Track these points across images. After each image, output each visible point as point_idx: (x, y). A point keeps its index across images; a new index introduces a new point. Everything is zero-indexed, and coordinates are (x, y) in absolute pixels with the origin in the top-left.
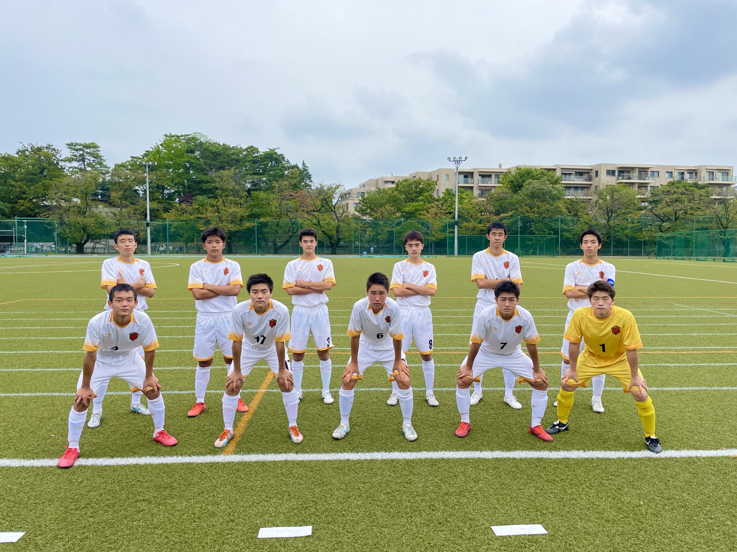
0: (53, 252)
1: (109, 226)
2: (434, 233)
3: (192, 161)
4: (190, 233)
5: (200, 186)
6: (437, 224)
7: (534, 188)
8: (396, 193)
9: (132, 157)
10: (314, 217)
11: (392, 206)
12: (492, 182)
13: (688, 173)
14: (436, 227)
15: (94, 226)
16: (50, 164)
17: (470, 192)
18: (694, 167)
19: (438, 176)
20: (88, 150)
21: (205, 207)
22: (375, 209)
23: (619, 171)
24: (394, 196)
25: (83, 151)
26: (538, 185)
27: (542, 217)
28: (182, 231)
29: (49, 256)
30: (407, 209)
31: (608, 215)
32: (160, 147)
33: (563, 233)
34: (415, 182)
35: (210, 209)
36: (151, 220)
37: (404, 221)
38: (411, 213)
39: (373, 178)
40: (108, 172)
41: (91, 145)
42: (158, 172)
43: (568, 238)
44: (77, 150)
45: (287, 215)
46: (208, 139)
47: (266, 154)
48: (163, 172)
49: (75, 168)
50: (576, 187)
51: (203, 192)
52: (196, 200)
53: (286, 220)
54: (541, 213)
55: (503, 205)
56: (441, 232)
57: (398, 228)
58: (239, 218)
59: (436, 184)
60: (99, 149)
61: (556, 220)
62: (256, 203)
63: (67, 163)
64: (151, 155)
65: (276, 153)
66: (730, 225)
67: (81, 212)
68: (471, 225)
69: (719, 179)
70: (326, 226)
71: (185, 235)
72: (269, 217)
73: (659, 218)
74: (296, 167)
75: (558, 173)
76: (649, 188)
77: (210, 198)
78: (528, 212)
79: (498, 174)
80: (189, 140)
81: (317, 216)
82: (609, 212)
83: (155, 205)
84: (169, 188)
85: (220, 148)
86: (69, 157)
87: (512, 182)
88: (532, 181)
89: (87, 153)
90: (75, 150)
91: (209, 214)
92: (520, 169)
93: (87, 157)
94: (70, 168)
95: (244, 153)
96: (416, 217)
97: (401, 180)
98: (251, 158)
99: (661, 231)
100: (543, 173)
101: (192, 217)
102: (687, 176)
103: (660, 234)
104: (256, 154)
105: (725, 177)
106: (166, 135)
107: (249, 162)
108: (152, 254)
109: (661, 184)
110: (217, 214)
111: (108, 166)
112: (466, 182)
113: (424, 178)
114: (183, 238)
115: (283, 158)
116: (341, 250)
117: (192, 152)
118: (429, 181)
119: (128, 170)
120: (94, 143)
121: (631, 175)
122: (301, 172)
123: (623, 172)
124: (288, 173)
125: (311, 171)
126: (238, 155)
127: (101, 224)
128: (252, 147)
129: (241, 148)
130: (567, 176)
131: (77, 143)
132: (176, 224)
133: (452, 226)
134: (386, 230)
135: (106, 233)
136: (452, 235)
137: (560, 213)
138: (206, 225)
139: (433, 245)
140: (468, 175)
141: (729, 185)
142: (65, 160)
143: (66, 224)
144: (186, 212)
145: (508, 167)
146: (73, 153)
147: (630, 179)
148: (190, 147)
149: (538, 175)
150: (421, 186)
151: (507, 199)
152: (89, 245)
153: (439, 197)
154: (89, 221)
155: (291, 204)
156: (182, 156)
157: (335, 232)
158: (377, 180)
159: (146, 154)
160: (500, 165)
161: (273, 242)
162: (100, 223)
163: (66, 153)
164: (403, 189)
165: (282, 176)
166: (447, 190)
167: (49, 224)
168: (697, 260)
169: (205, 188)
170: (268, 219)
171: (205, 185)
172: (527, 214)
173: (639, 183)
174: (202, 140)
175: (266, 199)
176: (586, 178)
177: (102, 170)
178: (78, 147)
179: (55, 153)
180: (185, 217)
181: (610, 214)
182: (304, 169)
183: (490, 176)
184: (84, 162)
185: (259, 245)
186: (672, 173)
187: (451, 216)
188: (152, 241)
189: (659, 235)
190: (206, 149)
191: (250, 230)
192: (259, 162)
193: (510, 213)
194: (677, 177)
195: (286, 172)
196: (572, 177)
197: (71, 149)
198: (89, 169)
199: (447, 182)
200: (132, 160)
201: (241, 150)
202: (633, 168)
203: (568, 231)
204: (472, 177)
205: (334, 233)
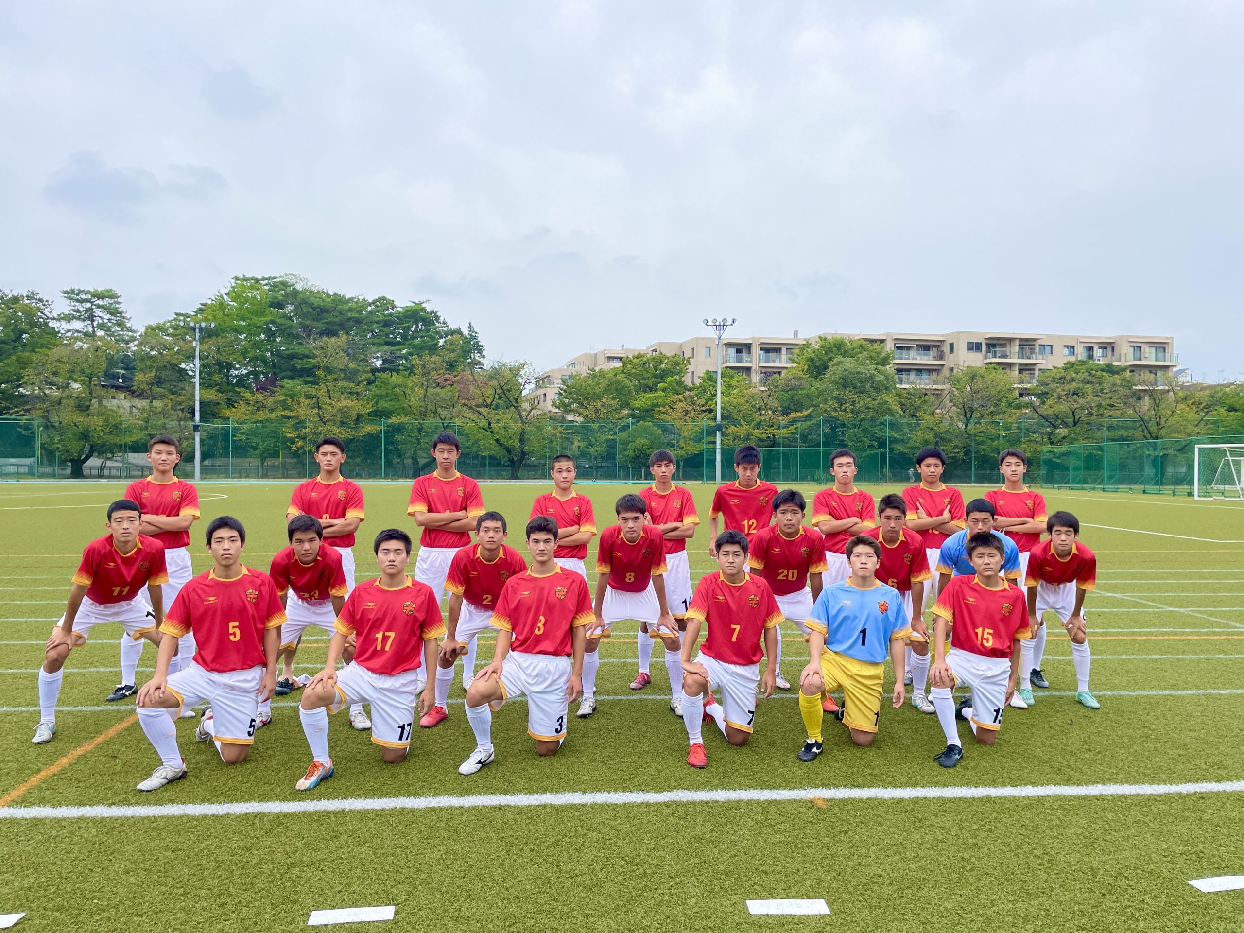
0: (31, 474)
1: (128, 431)
2: (682, 445)
3: (279, 321)
4: (269, 443)
5: (292, 363)
6: (688, 429)
7: (845, 370)
8: (621, 377)
9: (177, 314)
10: (481, 417)
11: (615, 398)
12: (782, 361)
13: (1100, 348)
14: (686, 434)
15: (103, 431)
16: (33, 324)
17: (744, 376)
18: (1110, 338)
19: (693, 349)
20: (100, 302)
21: (296, 399)
22: (585, 403)
23: (987, 344)
24: (618, 382)
25: (92, 303)
26: (852, 366)
27: (859, 419)
28: (254, 440)
29: (22, 482)
30: (637, 404)
31: (966, 416)
32: (225, 297)
33: (894, 446)
34: (654, 358)
35: (305, 402)
36: (201, 421)
37: (633, 423)
38: (647, 411)
39: (589, 352)
40: (133, 339)
41: (106, 294)
42: (220, 339)
43: (902, 454)
44: (82, 301)
45: (435, 413)
46: (309, 284)
47: (407, 311)
48: (228, 340)
49: (77, 331)
50: (920, 370)
51: (296, 373)
52: (282, 387)
53: (434, 420)
54: (858, 412)
55: (796, 398)
56: (696, 441)
57: (624, 435)
58: (355, 418)
59: (689, 363)
60: (119, 300)
61: (882, 424)
62: (384, 393)
63: (63, 322)
64: (209, 311)
65: (423, 309)
66: (1163, 432)
67: (82, 407)
68: (742, 431)
69: (1150, 358)
70: (502, 431)
71: (260, 447)
72: (406, 416)
73: (1047, 421)
74: (459, 332)
75: (890, 346)
76: (1037, 373)
77: (306, 383)
78: (835, 410)
79: (790, 347)
80: (275, 285)
81: (486, 415)
82: (967, 413)
83: (212, 395)
84: (237, 366)
85: (329, 300)
86: (67, 312)
87: (812, 360)
88: (843, 359)
89: (99, 306)
90: (77, 301)
91: (304, 410)
92: (825, 339)
93: (98, 313)
94: (69, 331)
95: (369, 308)
96: (652, 417)
97: (631, 356)
98: (381, 318)
99: (1052, 443)
100: (861, 346)
101: (273, 415)
102: (1098, 352)
103: (1049, 447)
104: (391, 311)
105: (1161, 355)
106: (237, 278)
107: (377, 323)
108: (202, 478)
109: (1056, 365)
110: (316, 411)
111: (133, 328)
112: (740, 360)
113: (669, 353)
114: (257, 452)
115: (437, 318)
116: (528, 471)
117: (280, 305)
118: (676, 358)
119: (168, 335)
120: (111, 290)
121: (1007, 350)
122: (467, 341)
123: (994, 346)
124: (445, 342)
125: (482, 340)
126: (359, 312)
127: (116, 426)
128: (384, 298)
129: (364, 300)
130: (904, 352)
131: (82, 289)
132: (246, 427)
133: (711, 432)
134: (603, 438)
135: (123, 442)
136: (711, 446)
137: (890, 412)
138: (297, 429)
139: (682, 463)
140: (742, 348)
141: (1168, 367)
142: (59, 319)
143: (54, 427)
144: (264, 406)
145: (807, 337)
146: (75, 306)
147: (1005, 356)
148: (277, 298)
149: (854, 349)
150: (663, 366)
151: (802, 389)
152: (94, 462)
153: (693, 384)
154: (95, 422)
155: (444, 393)
156: (262, 314)
157: (517, 441)
158: (596, 355)
159: (201, 310)
160: (796, 334)
161: (413, 458)
162: (114, 425)
163: (63, 306)
164: (634, 371)
165: (433, 349)
166: (708, 372)
167: (27, 427)
168: (1104, 490)
169: (299, 367)
170: (404, 419)
171: (300, 361)
172: (834, 414)
173: (1020, 364)
174: (299, 287)
175: (400, 386)
176: (936, 355)
177: (123, 335)
178: (84, 297)
179: (42, 307)
180: (262, 415)
181: (968, 415)
182: (471, 335)
183: (778, 351)
184: (93, 321)
185: (389, 463)
186: (1073, 347)
187: (710, 415)
188: (204, 457)
189: (1047, 450)
190: (304, 302)
191: (373, 438)
192: (394, 323)
193: (806, 413)
194: (1081, 354)
195: (441, 342)
196: (913, 353)
197: (72, 299)
198: (100, 333)
199: (709, 360)
200: (175, 319)
201: (365, 304)
202: (1011, 340)
203: (902, 441)
204: (749, 352)
205: (516, 443)
